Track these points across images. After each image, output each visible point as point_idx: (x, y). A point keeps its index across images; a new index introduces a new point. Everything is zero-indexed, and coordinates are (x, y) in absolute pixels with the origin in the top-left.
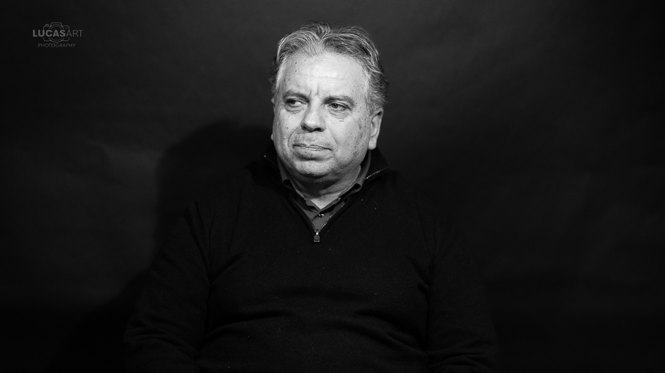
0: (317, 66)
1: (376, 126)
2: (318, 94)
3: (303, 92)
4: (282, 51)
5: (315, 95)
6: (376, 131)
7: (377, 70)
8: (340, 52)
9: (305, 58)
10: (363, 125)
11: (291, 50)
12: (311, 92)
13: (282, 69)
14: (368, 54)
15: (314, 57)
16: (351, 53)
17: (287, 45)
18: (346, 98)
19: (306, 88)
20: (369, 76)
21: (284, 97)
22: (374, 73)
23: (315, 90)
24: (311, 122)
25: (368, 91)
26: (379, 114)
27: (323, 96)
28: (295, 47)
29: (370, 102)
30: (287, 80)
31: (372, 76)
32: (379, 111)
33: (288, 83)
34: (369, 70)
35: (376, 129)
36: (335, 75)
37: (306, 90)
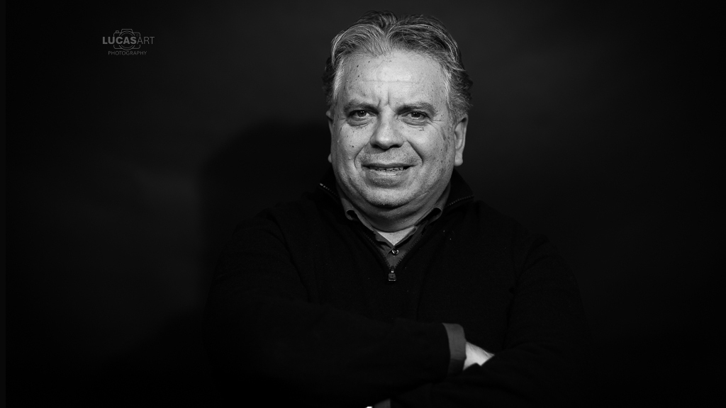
0: (385, 69)
1: (461, 136)
2: (389, 103)
3: (370, 101)
4: (338, 52)
5: (386, 105)
6: (461, 143)
7: (459, 67)
8: (413, 49)
9: (368, 59)
10: (447, 136)
11: (348, 49)
12: (380, 101)
13: (339, 74)
14: (446, 47)
15: (380, 57)
16: (426, 48)
17: (344, 43)
18: (424, 105)
19: (374, 97)
20: (449, 75)
21: (346, 109)
22: (454, 71)
23: (385, 99)
24: (384, 138)
25: (450, 94)
26: (463, 121)
27: (394, 105)
28: (353, 45)
29: (452, 108)
30: (347, 88)
31: (453, 75)
32: (463, 118)
33: (349, 92)
34: (448, 68)
35: (461, 141)
36: (408, 77)
37: (374, 100)
